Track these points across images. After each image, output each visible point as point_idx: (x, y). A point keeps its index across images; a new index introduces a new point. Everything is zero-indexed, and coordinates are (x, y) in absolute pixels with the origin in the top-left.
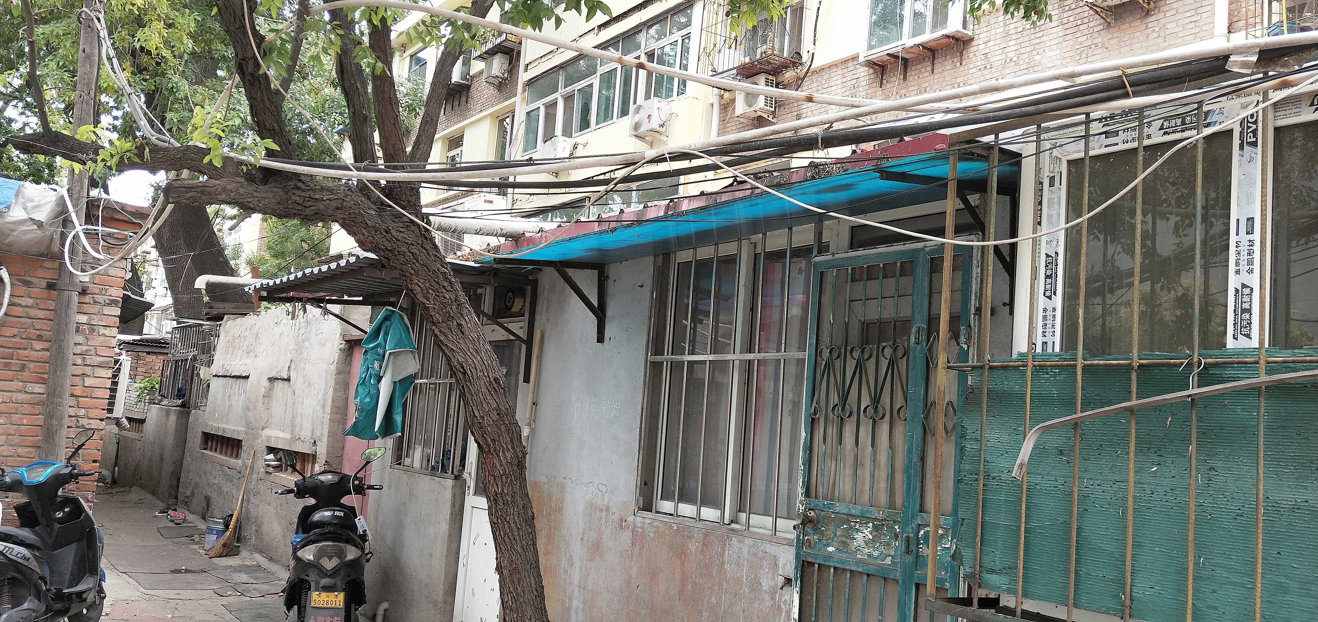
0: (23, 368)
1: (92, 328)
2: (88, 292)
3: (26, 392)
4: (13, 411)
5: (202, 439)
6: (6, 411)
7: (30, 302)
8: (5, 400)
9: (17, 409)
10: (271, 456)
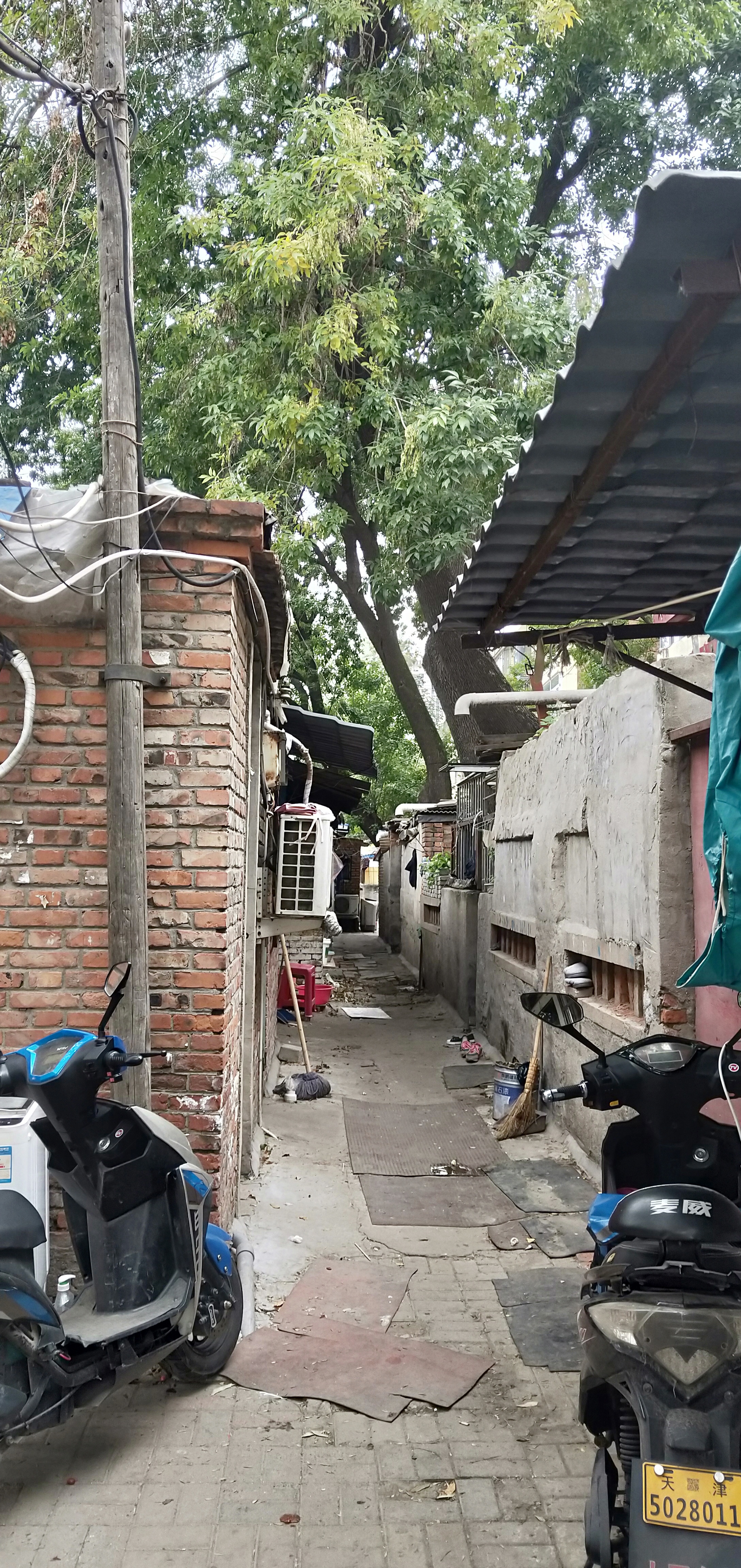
0: (77, 839)
1: (185, 753)
2: (170, 684)
3: (87, 885)
4: (70, 922)
5: (492, 936)
6: (57, 923)
7: (75, 713)
8: (53, 903)
9: (74, 918)
10: (576, 969)
